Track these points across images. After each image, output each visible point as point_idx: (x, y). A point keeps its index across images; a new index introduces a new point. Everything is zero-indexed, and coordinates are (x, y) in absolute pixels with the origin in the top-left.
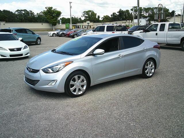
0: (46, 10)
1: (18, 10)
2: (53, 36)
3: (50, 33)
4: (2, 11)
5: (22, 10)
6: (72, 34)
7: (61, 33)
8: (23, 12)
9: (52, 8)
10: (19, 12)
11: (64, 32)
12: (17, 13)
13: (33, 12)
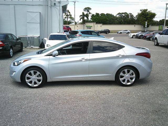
0: (140, 12)
1: (119, 13)
2: (132, 38)
3: (130, 35)
4: (105, 14)
5: (123, 13)
6: (148, 37)
7: (140, 35)
8: (124, 15)
9: (147, 10)
10: (120, 14)
11: (143, 34)
12: (118, 16)
13: (132, 14)
